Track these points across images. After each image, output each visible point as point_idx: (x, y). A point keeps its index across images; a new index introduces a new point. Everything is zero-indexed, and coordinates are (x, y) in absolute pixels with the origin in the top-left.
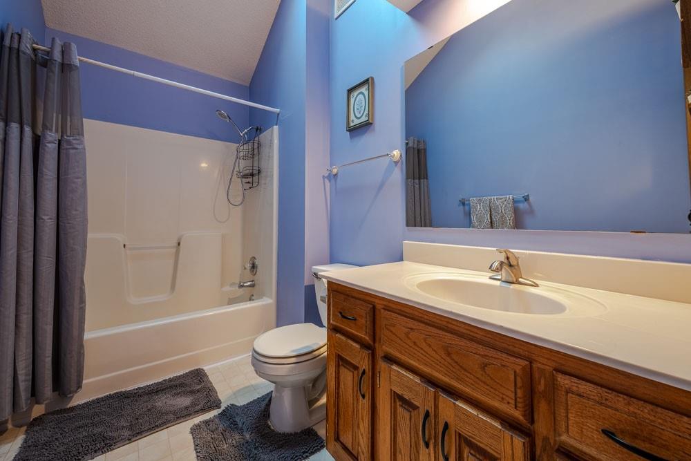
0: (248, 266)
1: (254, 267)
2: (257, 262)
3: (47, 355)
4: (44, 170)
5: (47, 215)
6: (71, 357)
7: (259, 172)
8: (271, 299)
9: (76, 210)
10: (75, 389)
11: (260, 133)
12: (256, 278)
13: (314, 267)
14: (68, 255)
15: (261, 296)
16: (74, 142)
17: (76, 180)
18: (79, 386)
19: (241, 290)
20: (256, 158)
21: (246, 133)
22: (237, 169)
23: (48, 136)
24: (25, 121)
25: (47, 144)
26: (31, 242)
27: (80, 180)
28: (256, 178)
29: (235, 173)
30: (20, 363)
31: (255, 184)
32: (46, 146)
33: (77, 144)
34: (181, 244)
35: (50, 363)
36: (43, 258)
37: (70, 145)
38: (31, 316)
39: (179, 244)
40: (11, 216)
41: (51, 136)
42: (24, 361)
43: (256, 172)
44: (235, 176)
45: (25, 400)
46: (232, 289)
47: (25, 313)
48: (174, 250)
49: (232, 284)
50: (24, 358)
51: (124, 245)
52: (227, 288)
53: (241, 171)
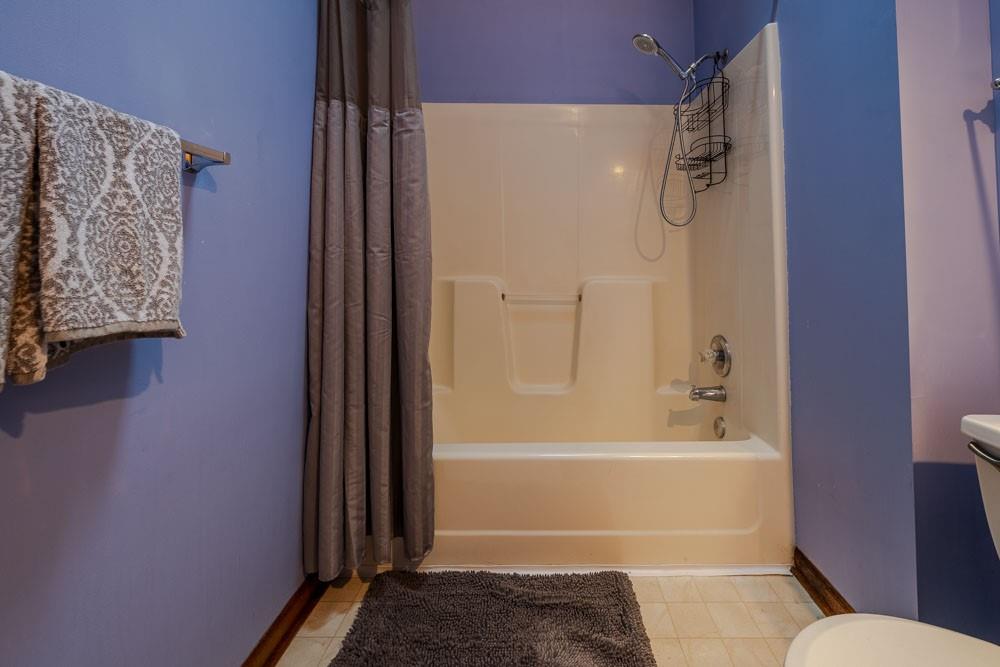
0: (710, 355)
1: (722, 357)
2: (729, 348)
3: (382, 482)
4: (373, 171)
5: (378, 246)
6: (414, 494)
7: (727, 147)
8: (775, 445)
9: (413, 237)
10: (421, 551)
11: (725, 63)
12: (728, 382)
13: (968, 418)
14: (406, 314)
15: (745, 431)
16: (407, 119)
17: (411, 185)
18: (428, 546)
19: (697, 404)
20: (718, 122)
21: (693, 71)
22: (677, 151)
23: (375, 115)
24: (348, 95)
25: (374, 129)
26: (361, 289)
27: (415, 185)
28: (718, 165)
29: (673, 159)
30: (351, 487)
31: (717, 178)
32: (372, 131)
33: (412, 123)
34: (583, 298)
35: (387, 494)
36: (376, 317)
37: (402, 126)
38: (362, 410)
39: (580, 299)
40: (334, 247)
41: (379, 114)
42: (355, 485)
43: (720, 148)
44: (673, 169)
45: (358, 551)
46: (674, 392)
47: (353, 406)
48: (573, 308)
49: (676, 383)
50: (354, 480)
51: (503, 296)
52: (666, 390)
53: (687, 150)
